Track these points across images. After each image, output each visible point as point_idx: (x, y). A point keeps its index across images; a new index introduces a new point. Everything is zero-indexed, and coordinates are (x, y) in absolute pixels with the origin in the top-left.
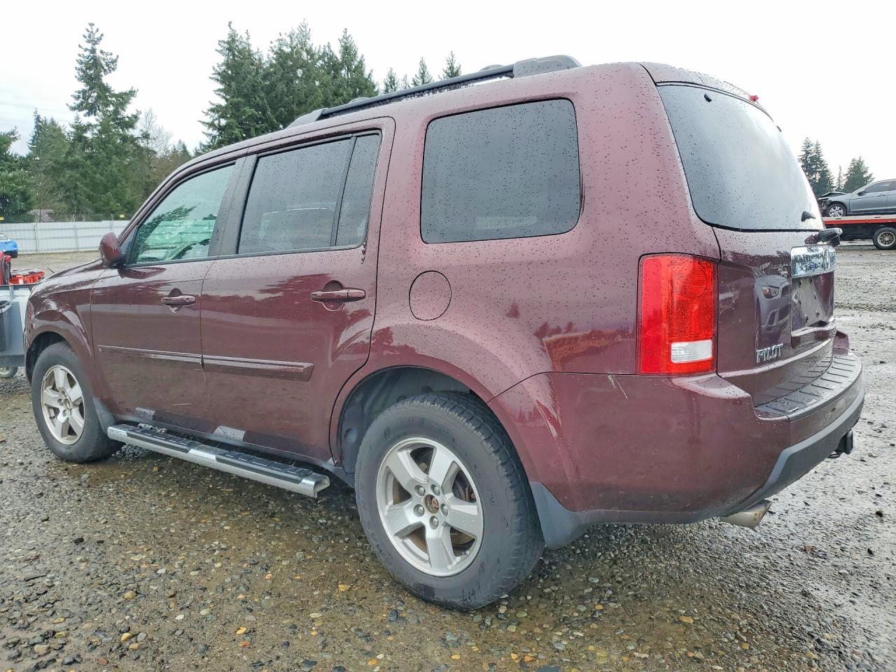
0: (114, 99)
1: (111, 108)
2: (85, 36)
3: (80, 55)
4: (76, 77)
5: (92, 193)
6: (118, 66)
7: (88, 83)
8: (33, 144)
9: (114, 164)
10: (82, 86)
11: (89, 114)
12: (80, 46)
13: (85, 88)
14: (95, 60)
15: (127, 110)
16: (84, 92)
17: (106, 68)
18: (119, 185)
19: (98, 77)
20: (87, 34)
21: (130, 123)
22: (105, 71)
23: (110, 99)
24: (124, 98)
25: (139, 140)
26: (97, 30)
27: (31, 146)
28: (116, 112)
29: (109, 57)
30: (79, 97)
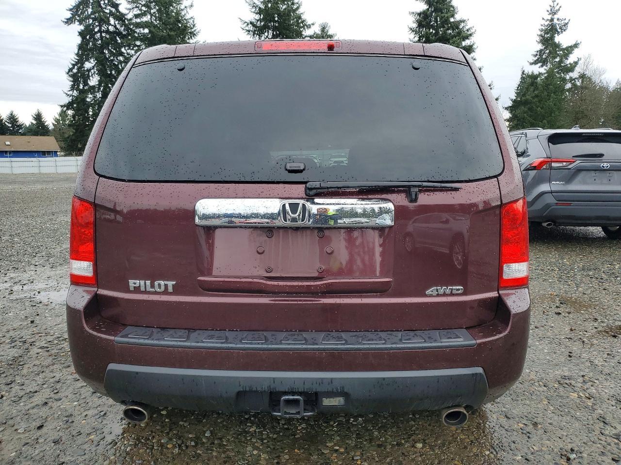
0: (561, 52)
1: (557, 60)
2: (548, 11)
3: (542, 25)
4: (537, 41)
5: (533, 121)
6: (568, 28)
7: (543, 44)
8: (517, 90)
9: (551, 99)
10: (540, 47)
11: (542, 66)
12: (543, 19)
13: (542, 48)
14: (553, 26)
15: (569, 59)
16: (541, 51)
17: (559, 30)
18: (553, 115)
19: (552, 38)
20: (549, 10)
21: (571, 68)
22: (558, 32)
23: (558, 53)
24: (569, 50)
25: (577, 80)
26: (558, 4)
27: (516, 91)
28: (561, 62)
29: (563, 22)
30: (537, 55)
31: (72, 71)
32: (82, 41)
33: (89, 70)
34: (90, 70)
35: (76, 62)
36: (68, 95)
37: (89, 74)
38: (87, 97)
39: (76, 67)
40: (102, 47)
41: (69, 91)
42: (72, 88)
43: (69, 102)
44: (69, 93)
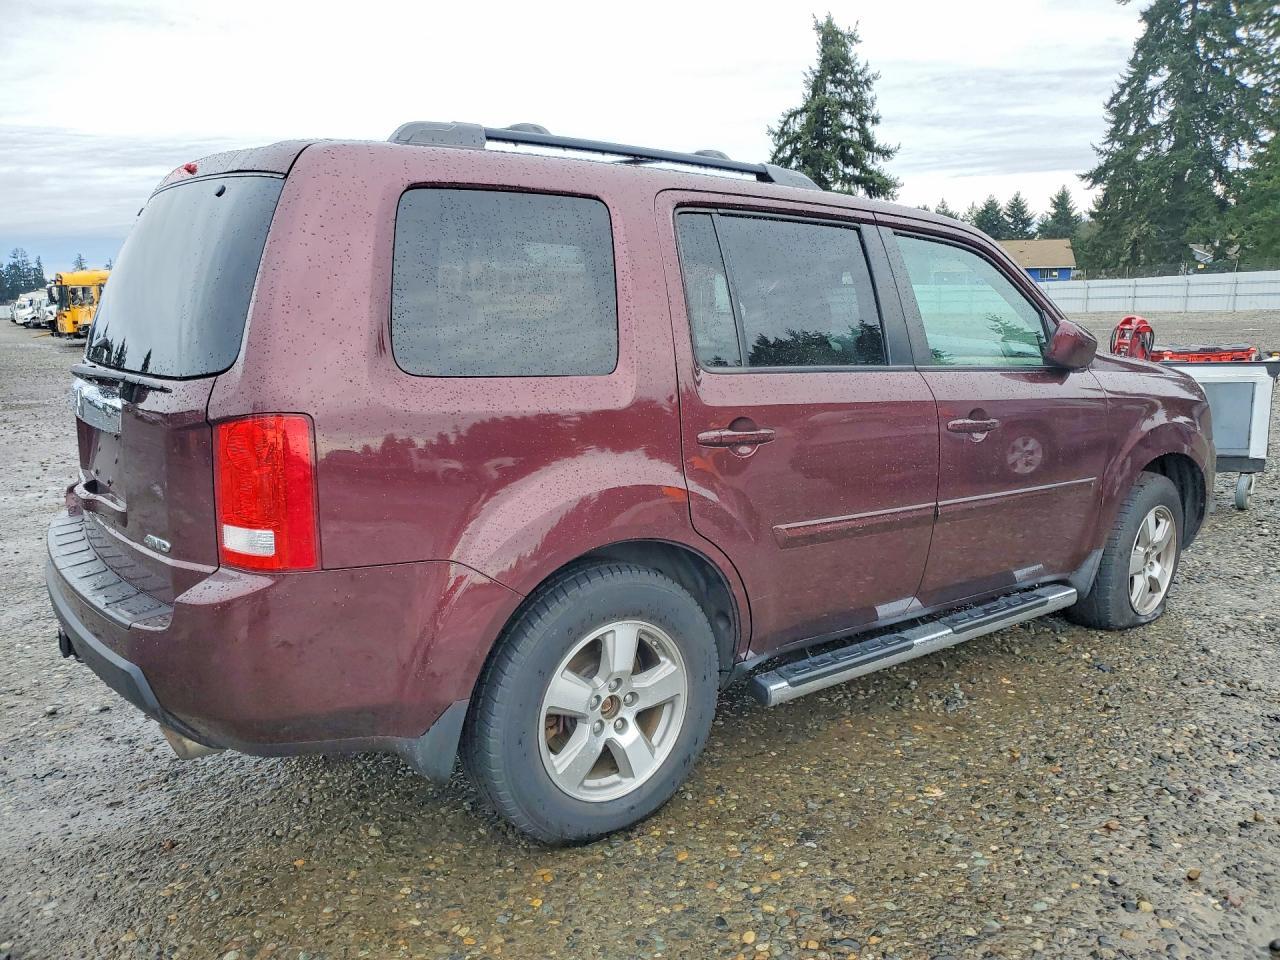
31: (1118, 99)
32: (1150, 29)
33: (1154, 93)
34: (1157, 91)
35: (1129, 79)
36: (1102, 152)
37: (1153, 100)
38: (1138, 152)
39: (1128, 90)
40: (1193, 35)
41: (1105, 143)
42: (1113, 136)
43: (1100, 168)
44: (1102, 148)
